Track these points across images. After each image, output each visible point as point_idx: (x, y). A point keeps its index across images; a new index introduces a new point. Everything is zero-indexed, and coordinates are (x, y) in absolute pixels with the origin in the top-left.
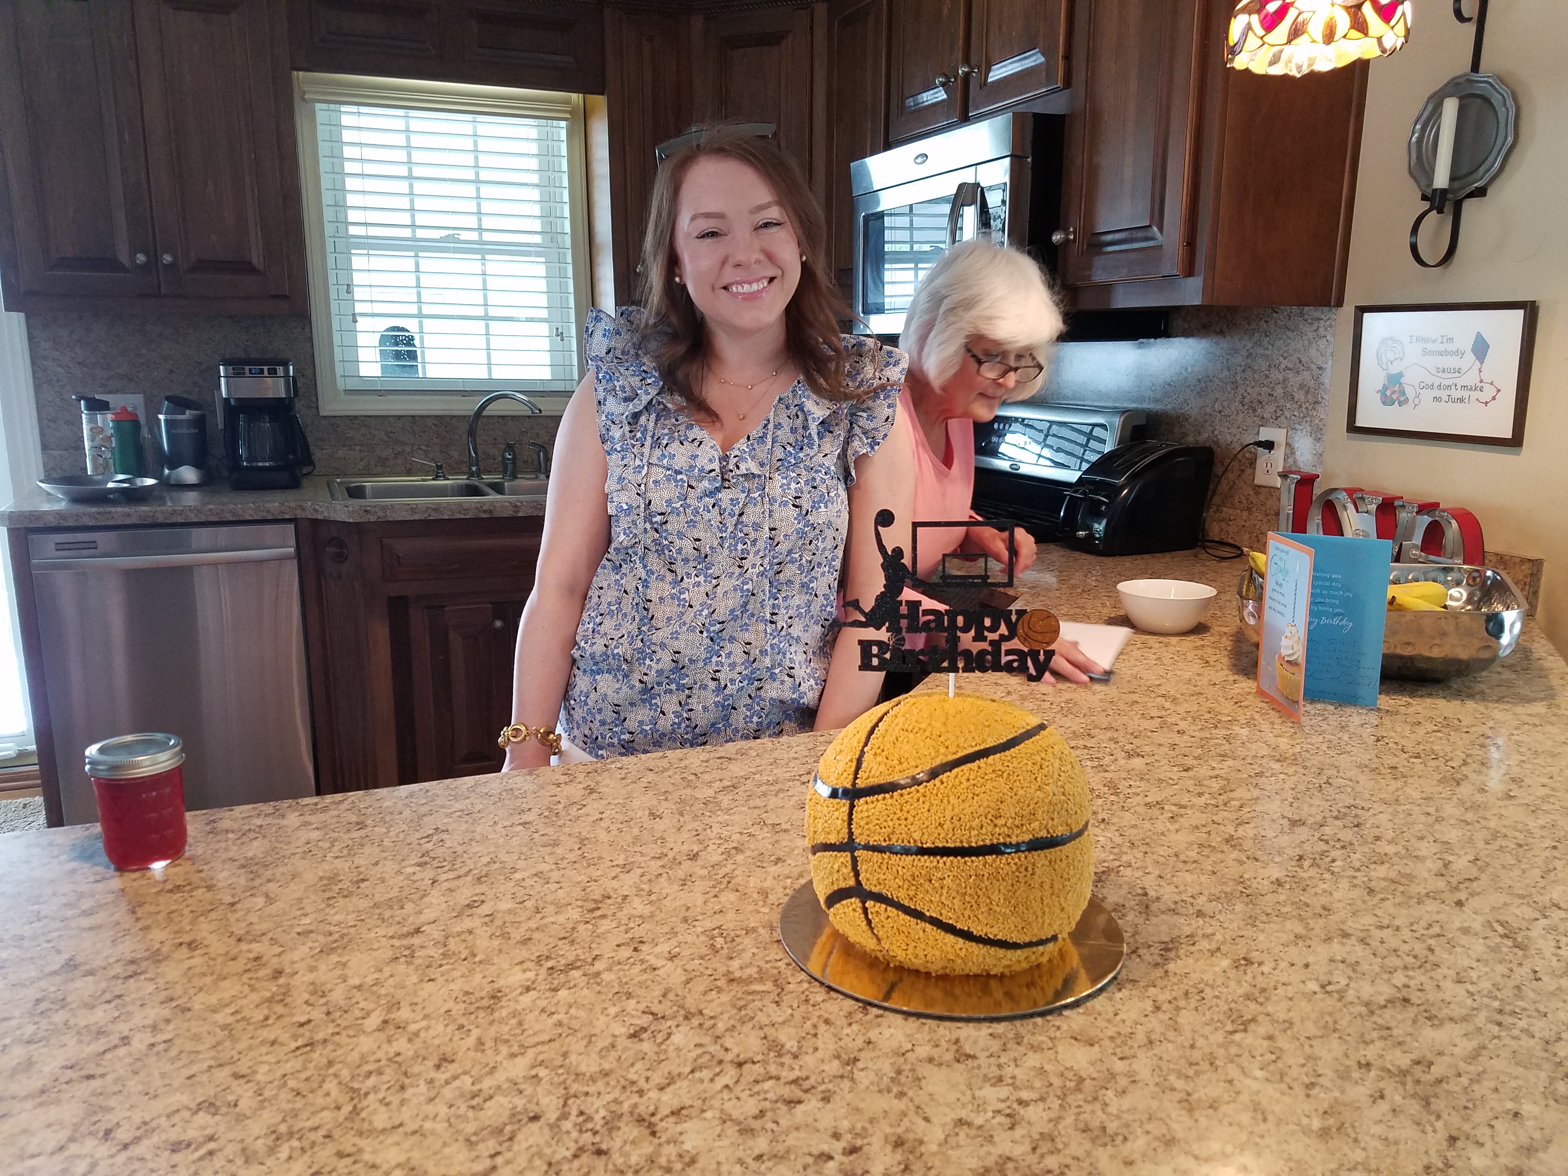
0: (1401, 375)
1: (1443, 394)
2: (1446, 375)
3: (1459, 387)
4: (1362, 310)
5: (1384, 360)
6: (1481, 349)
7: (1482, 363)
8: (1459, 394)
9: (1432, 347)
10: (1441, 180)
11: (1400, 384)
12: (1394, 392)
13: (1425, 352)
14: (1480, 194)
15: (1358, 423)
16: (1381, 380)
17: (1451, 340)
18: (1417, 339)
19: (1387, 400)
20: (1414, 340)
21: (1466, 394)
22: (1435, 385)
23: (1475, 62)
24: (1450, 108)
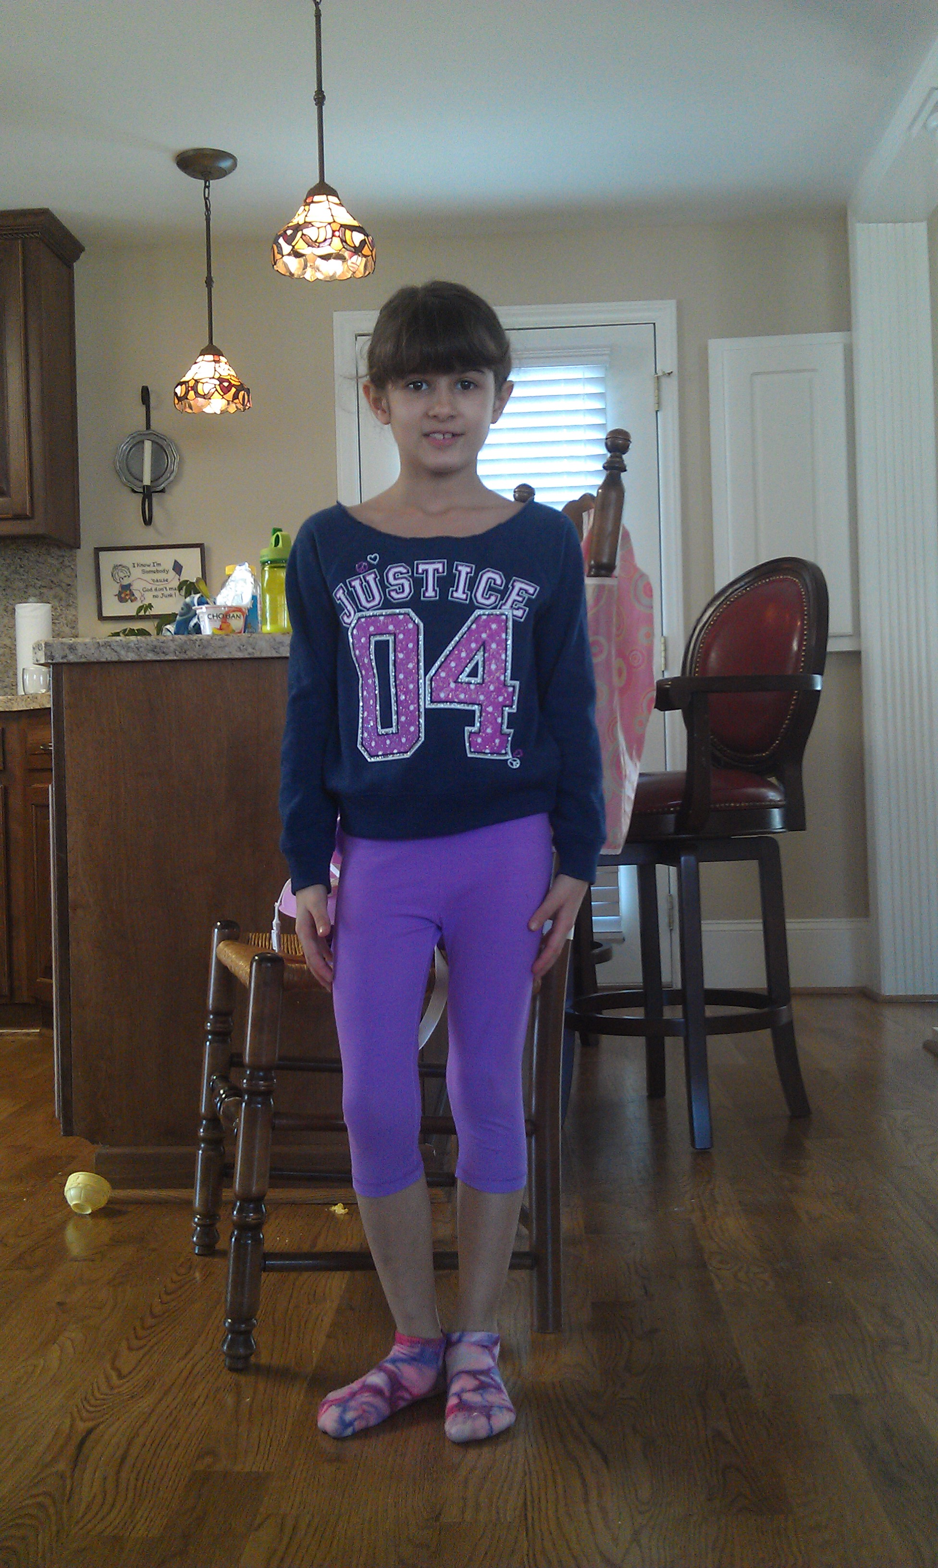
0: (130, 585)
1: (159, 593)
2: (158, 583)
3: (168, 589)
4: (98, 550)
5: (117, 577)
6: (178, 568)
7: (180, 576)
8: (169, 592)
9: (148, 569)
10: (147, 481)
11: (130, 590)
12: (127, 595)
13: (144, 572)
14: (163, 491)
15: (105, 614)
16: (116, 588)
17: (159, 564)
18: (138, 565)
19: (122, 600)
20: (136, 565)
21: (172, 592)
22: (153, 589)
23: (148, 426)
24: (148, 445)
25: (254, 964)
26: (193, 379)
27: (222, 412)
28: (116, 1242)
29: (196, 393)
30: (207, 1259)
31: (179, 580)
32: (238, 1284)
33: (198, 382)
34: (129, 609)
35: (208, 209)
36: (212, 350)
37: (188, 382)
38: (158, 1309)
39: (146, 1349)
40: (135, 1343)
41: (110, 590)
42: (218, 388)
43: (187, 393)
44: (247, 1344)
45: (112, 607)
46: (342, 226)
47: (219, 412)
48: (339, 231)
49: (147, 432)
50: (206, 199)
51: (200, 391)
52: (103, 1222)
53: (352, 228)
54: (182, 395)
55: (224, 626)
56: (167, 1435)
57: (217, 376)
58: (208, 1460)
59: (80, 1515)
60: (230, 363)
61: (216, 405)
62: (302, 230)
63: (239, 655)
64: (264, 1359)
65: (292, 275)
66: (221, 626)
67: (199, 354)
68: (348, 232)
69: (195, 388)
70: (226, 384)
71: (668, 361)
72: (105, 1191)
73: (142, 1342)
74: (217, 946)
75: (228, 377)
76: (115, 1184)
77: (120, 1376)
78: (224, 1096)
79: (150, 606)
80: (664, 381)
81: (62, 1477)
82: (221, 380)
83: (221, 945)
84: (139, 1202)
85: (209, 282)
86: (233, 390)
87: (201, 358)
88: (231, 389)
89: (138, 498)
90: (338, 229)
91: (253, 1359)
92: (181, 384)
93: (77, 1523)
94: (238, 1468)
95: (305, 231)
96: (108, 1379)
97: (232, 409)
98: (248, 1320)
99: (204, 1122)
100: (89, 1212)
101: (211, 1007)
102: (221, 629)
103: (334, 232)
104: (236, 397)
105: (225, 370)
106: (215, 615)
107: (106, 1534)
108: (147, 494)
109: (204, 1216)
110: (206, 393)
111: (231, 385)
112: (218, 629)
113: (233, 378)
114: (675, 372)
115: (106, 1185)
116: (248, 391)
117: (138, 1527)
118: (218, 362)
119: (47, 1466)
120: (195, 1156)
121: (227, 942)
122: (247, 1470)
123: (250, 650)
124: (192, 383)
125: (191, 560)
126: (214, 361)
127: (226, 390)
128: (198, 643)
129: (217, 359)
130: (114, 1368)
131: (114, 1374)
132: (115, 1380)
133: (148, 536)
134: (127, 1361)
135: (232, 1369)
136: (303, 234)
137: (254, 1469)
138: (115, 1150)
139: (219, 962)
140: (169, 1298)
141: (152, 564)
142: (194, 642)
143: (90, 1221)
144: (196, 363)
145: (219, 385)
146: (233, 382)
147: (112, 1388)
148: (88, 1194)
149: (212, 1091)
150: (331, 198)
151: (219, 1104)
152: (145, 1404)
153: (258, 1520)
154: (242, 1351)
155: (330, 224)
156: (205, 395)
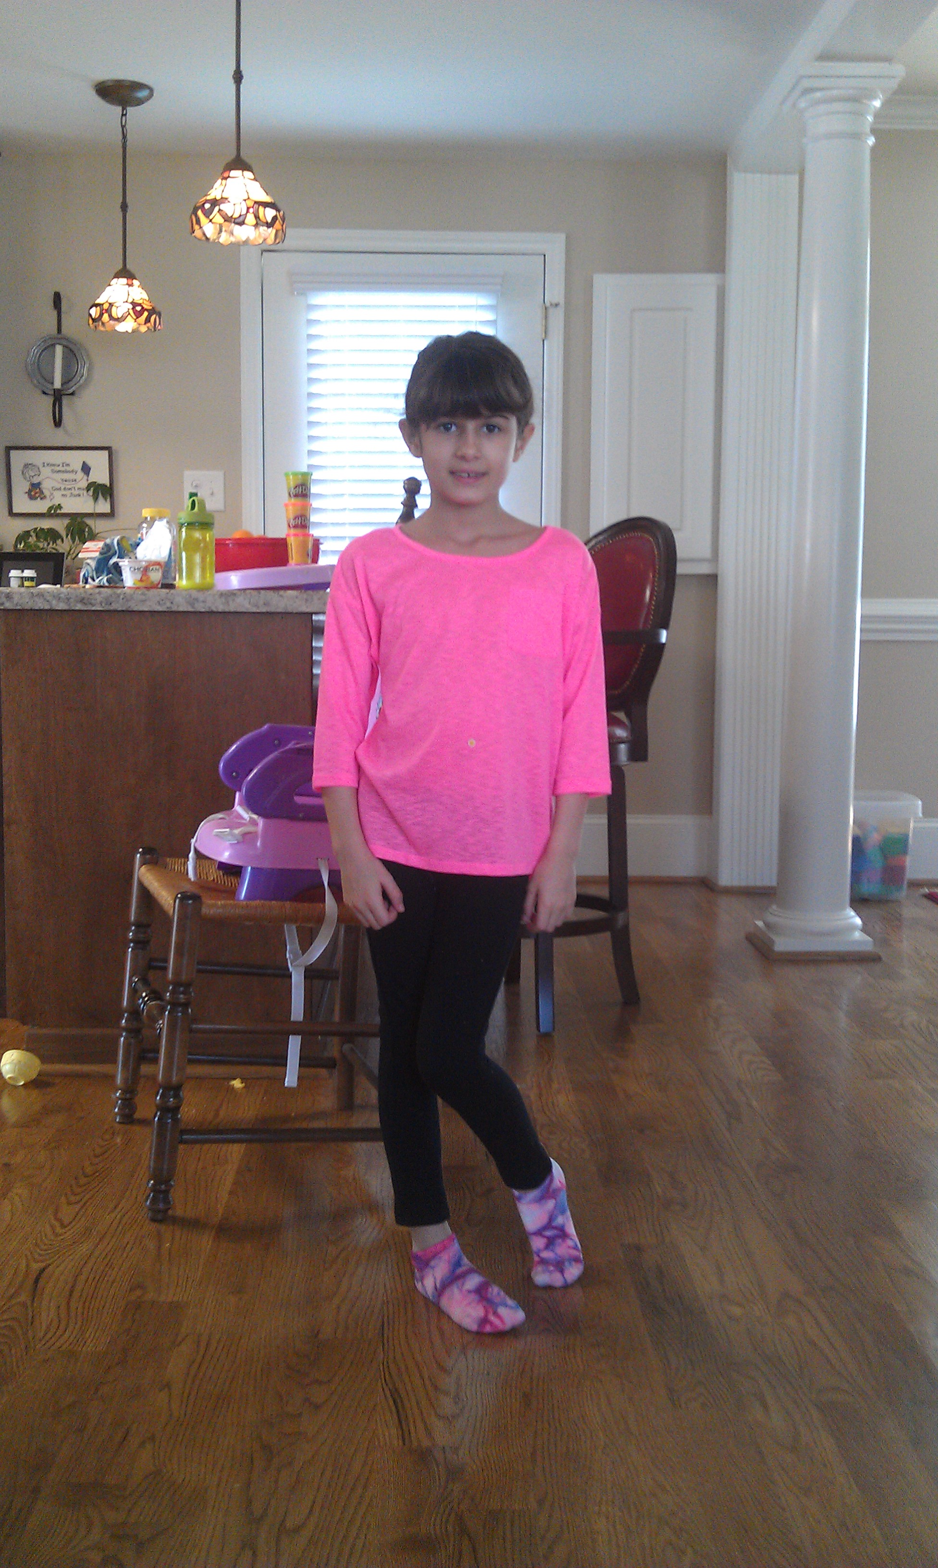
0: (39, 484)
1: (68, 493)
2: (67, 483)
3: (76, 488)
4: (8, 449)
5: (27, 475)
6: (86, 469)
7: (88, 476)
8: (77, 492)
9: (58, 469)
10: (58, 384)
11: (40, 489)
12: (36, 493)
13: (53, 471)
14: (72, 394)
15: (15, 511)
16: (26, 486)
17: (68, 465)
18: (48, 465)
19: (32, 498)
20: (46, 464)
21: (81, 492)
22: (62, 488)
23: (59, 330)
24: (59, 349)
25: (177, 901)
26: (107, 302)
27: (134, 331)
28: (46, 1111)
29: (110, 316)
30: (129, 1126)
31: (88, 480)
32: (160, 1154)
33: (113, 306)
34: (40, 506)
35: (124, 137)
36: (125, 273)
37: (103, 304)
38: (89, 1170)
39: (82, 1203)
40: (72, 1198)
41: (20, 487)
42: (131, 312)
43: (101, 315)
44: (166, 1201)
45: (22, 504)
46: (256, 202)
47: (130, 331)
48: (253, 207)
49: (60, 336)
50: (123, 127)
51: (114, 314)
52: (35, 1093)
53: (266, 205)
54: (97, 316)
55: (144, 578)
56: (104, 1273)
57: (130, 300)
58: (138, 1292)
59: (42, 1334)
60: (143, 286)
61: (127, 326)
62: (219, 205)
63: (159, 608)
64: (179, 1212)
65: (207, 239)
66: (141, 578)
67: (113, 277)
68: (261, 209)
69: (109, 311)
70: (138, 308)
71: (556, 292)
72: (35, 1065)
73: (78, 1198)
74: (139, 869)
75: (141, 302)
76: (44, 1059)
77: (63, 1226)
78: (146, 999)
79: (60, 507)
80: (551, 311)
81: (24, 1305)
82: (134, 304)
83: (143, 869)
84: (65, 1075)
85: (124, 207)
86: (146, 314)
87: (115, 280)
88: (143, 314)
89: (50, 400)
90: (252, 206)
91: (170, 1212)
92: (96, 305)
93: (41, 1340)
94: (162, 1298)
95: (222, 207)
96: (53, 1227)
97: (143, 329)
98: (167, 1182)
99: (126, 1015)
100: (22, 1083)
101: (133, 918)
102: (141, 580)
103: (248, 208)
104: (148, 320)
105: (138, 293)
106: (136, 568)
107: (64, 1347)
108: (58, 397)
109: (124, 1092)
110: (120, 317)
111: (143, 309)
112: (139, 581)
113: (145, 302)
114: (562, 302)
115: (36, 1061)
116: (159, 314)
117: (87, 1344)
118: (131, 285)
119: (12, 1297)
120: (117, 1041)
121: (149, 867)
122: (169, 1300)
123: (168, 604)
124: (106, 306)
125: (99, 462)
126: (127, 284)
127: (138, 314)
128: (122, 597)
129: (130, 283)
130: (57, 1219)
131: (57, 1224)
132: (59, 1230)
133: (58, 437)
134: (67, 1212)
135: (153, 1220)
136: (220, 210)
137: (176, 1299)
138: (44, 1031)
139: (141, 884)
140: (97, 1160)
141: (61, 465)
142: (119, 596)
143: (23, 1092)
144: (110, 285)
145: (133, 309)
146: (145, 306)
147: (57, 1235)
148: (20, 1067)
149: (134, 992)
150: (246, 173)
151: (142, 1006)
152: (84, 1248)
153: (179, 1339)
154: (161, 1206)
155: (245, 200)
156: (118, 318)
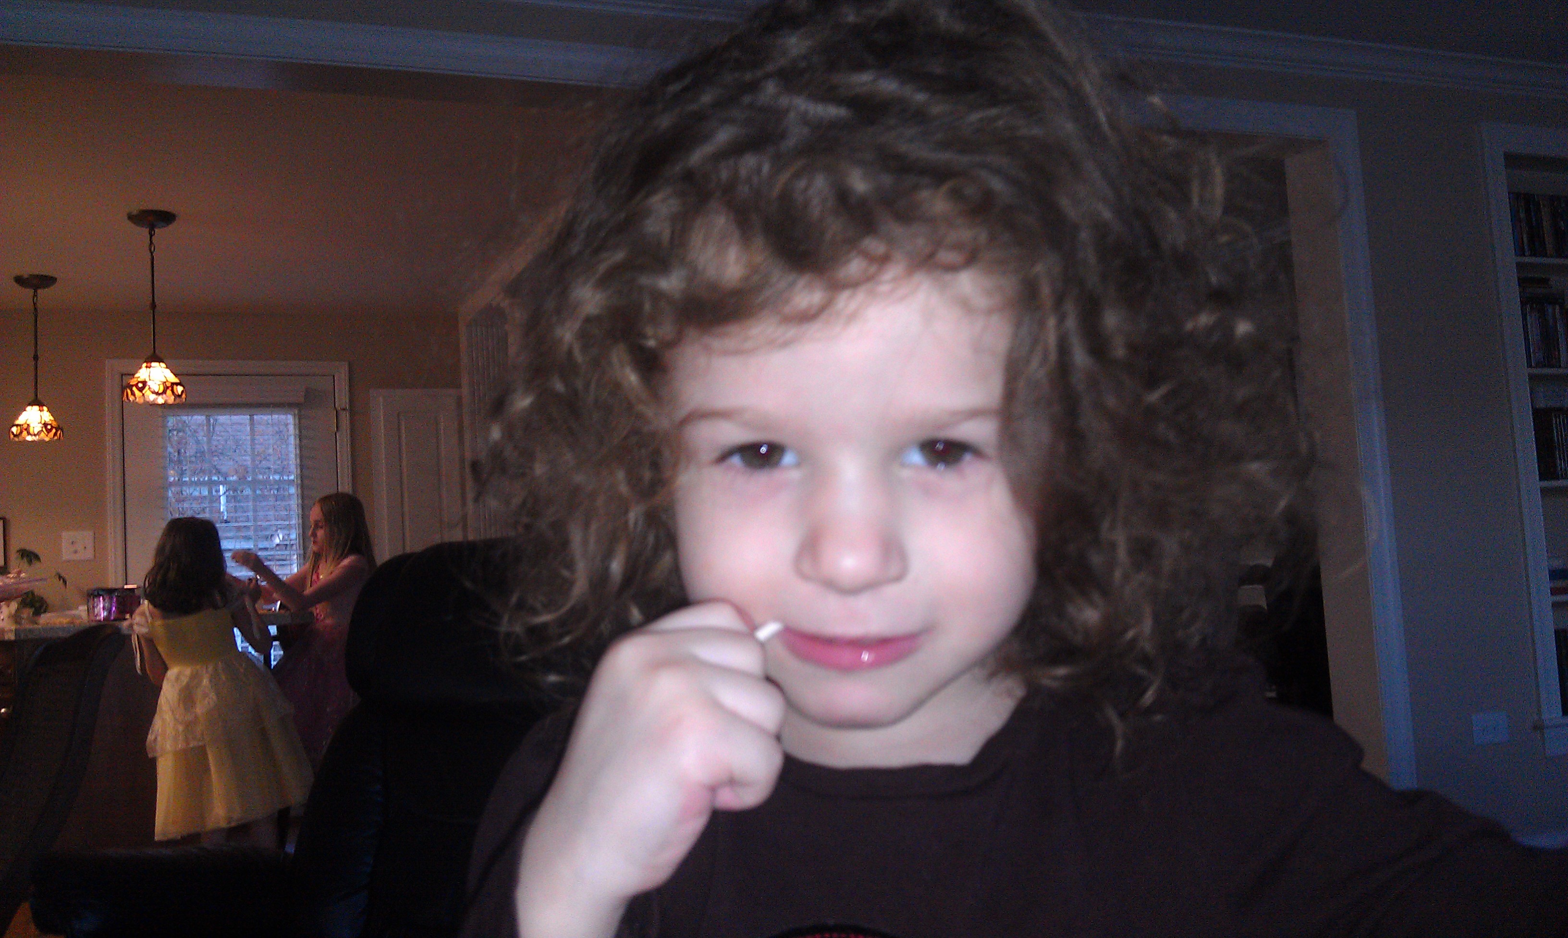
26: (24, 422)
27: (47, 441)
33: (28, 425)
35: (36, 311)
36: (37, 402)
42: (44, 430)
43: (21, 431)
46: (170, 382)
47: (43, 441)
50: (35, 304)
51: (30, 431)
54: (18, 432)
68: (174, 386)
70: (49, 426)
71: (343, 400)
75: (49, 421)
80: (341, 413)
82: (45, 423)
85: (36, 358)
87: (29, 407)
88: (52, 430)
90: (168, 384)
92: (17, 425)
97: (54, 439)
103: (165, 386)
104: (56, 434)
110: (36, 433)
111: (52, 427)
113: (52, 421)
114: (348, 406)
116: (62, 430)
118: (42, 411)
124: (24, 425)
129: (40, 408)
144: (25, 410)
145: (44, 427)
146: (53, 424)
155: (163, 381)
